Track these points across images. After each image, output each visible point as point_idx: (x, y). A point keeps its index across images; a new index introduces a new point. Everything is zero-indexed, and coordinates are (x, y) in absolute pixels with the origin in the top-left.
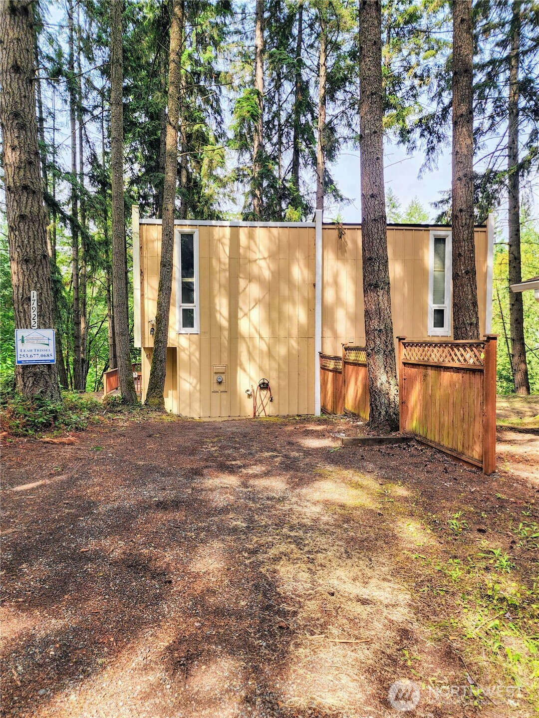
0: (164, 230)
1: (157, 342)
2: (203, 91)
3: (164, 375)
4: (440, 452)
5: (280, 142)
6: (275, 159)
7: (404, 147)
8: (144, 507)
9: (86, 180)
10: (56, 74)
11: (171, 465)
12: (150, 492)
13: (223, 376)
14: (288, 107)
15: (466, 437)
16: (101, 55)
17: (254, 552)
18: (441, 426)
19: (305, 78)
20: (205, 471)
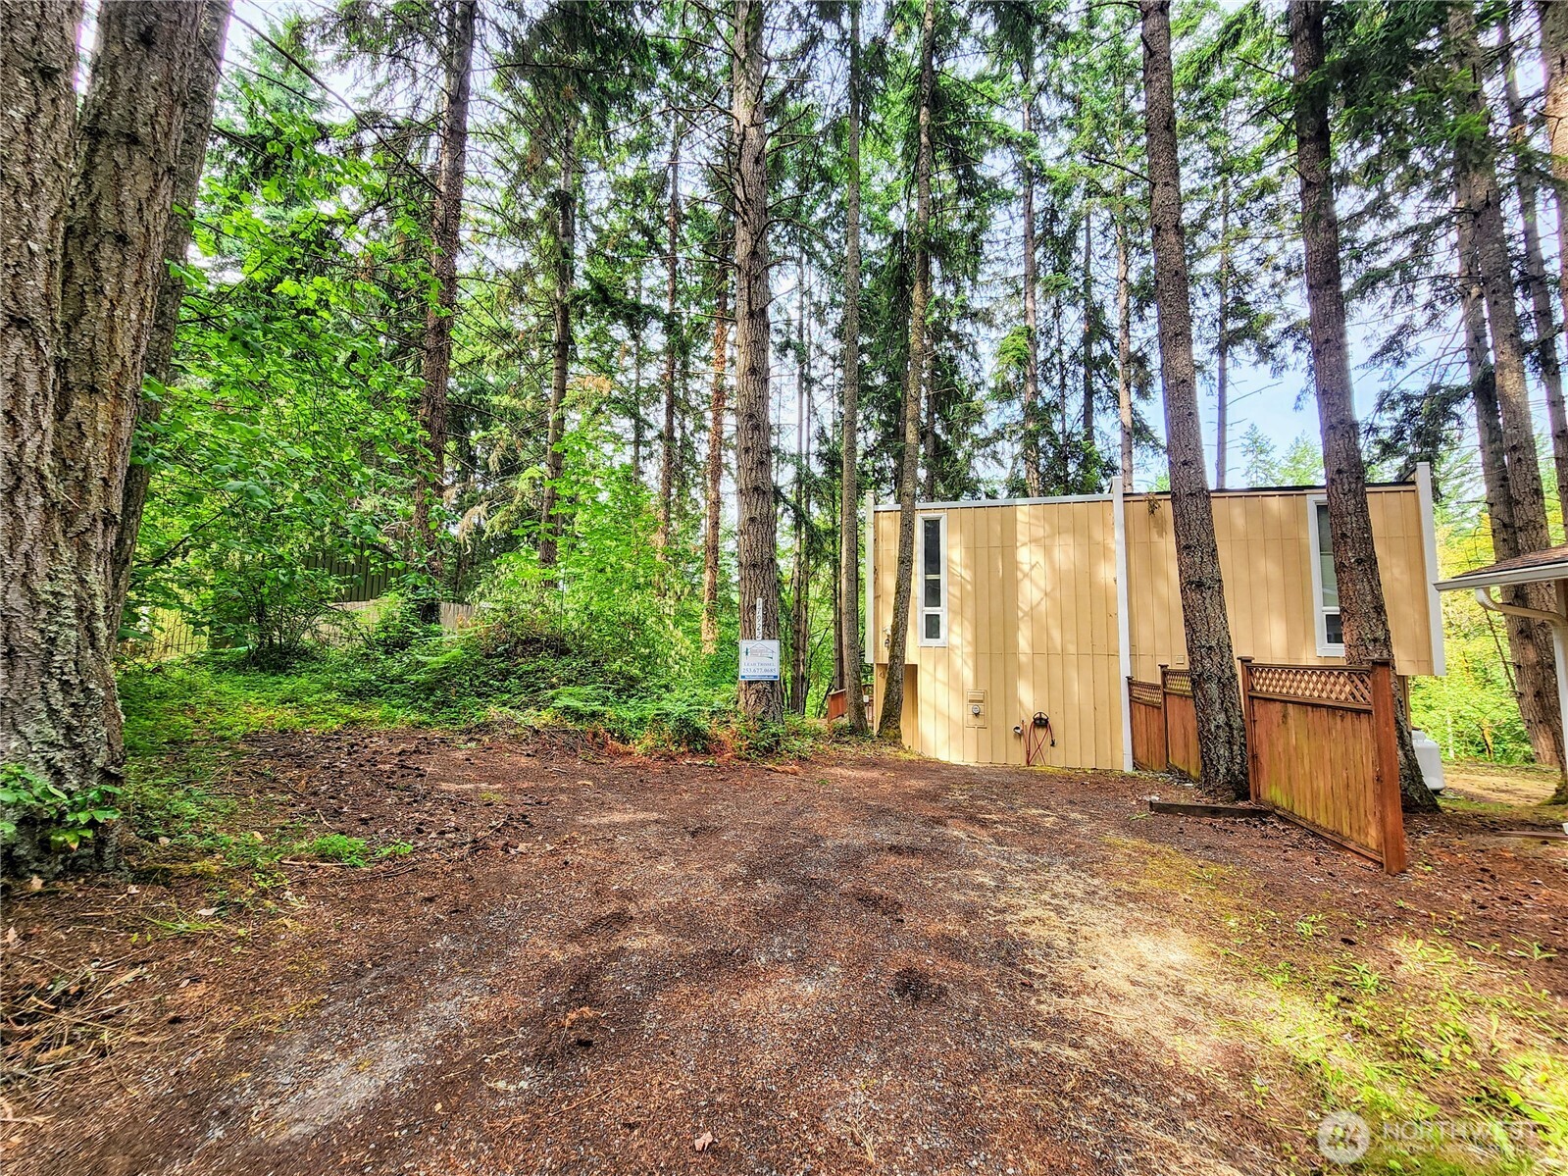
0: (902, 519)
1: (892, 657)
2: (956, 337)
3: (900, 700)
4: (1314, 835)
5: (1063, 386)
6: (1057, 408)
7: (1265, 369)
8: (877, 849)
9: (813, 459)
10: (783, 348)
11: (907, 810)
12: (882, 834)
13: (981, 706)
14: (1073, 340)
15: (1354, 812)
16: (835, 317)
17: (1003, 911)
18: (1315, 796)
19: (1097, 298)
20: (949, 821)
